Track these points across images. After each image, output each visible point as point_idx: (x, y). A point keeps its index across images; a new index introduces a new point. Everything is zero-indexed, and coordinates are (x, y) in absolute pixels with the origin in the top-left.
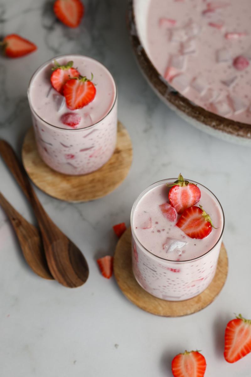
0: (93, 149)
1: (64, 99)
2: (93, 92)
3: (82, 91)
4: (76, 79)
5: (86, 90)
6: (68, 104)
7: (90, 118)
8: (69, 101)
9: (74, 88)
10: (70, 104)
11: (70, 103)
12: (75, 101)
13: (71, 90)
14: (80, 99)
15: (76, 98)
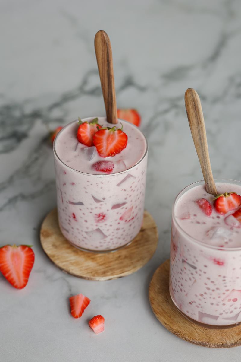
0: (125, 206)
1: (95, 148)
2: (125, 139)
3: (113, 139)
4: (106, 129)
5: (117, 138)
6: (99, 153)
7: (124, 164)
8: (100, 150)
9: (104, 137)
10: (101, 153)
11: (101, 151)
12: (107, 149)
13: (101, 139)
14: (112, 146)
15: (108, 146)
